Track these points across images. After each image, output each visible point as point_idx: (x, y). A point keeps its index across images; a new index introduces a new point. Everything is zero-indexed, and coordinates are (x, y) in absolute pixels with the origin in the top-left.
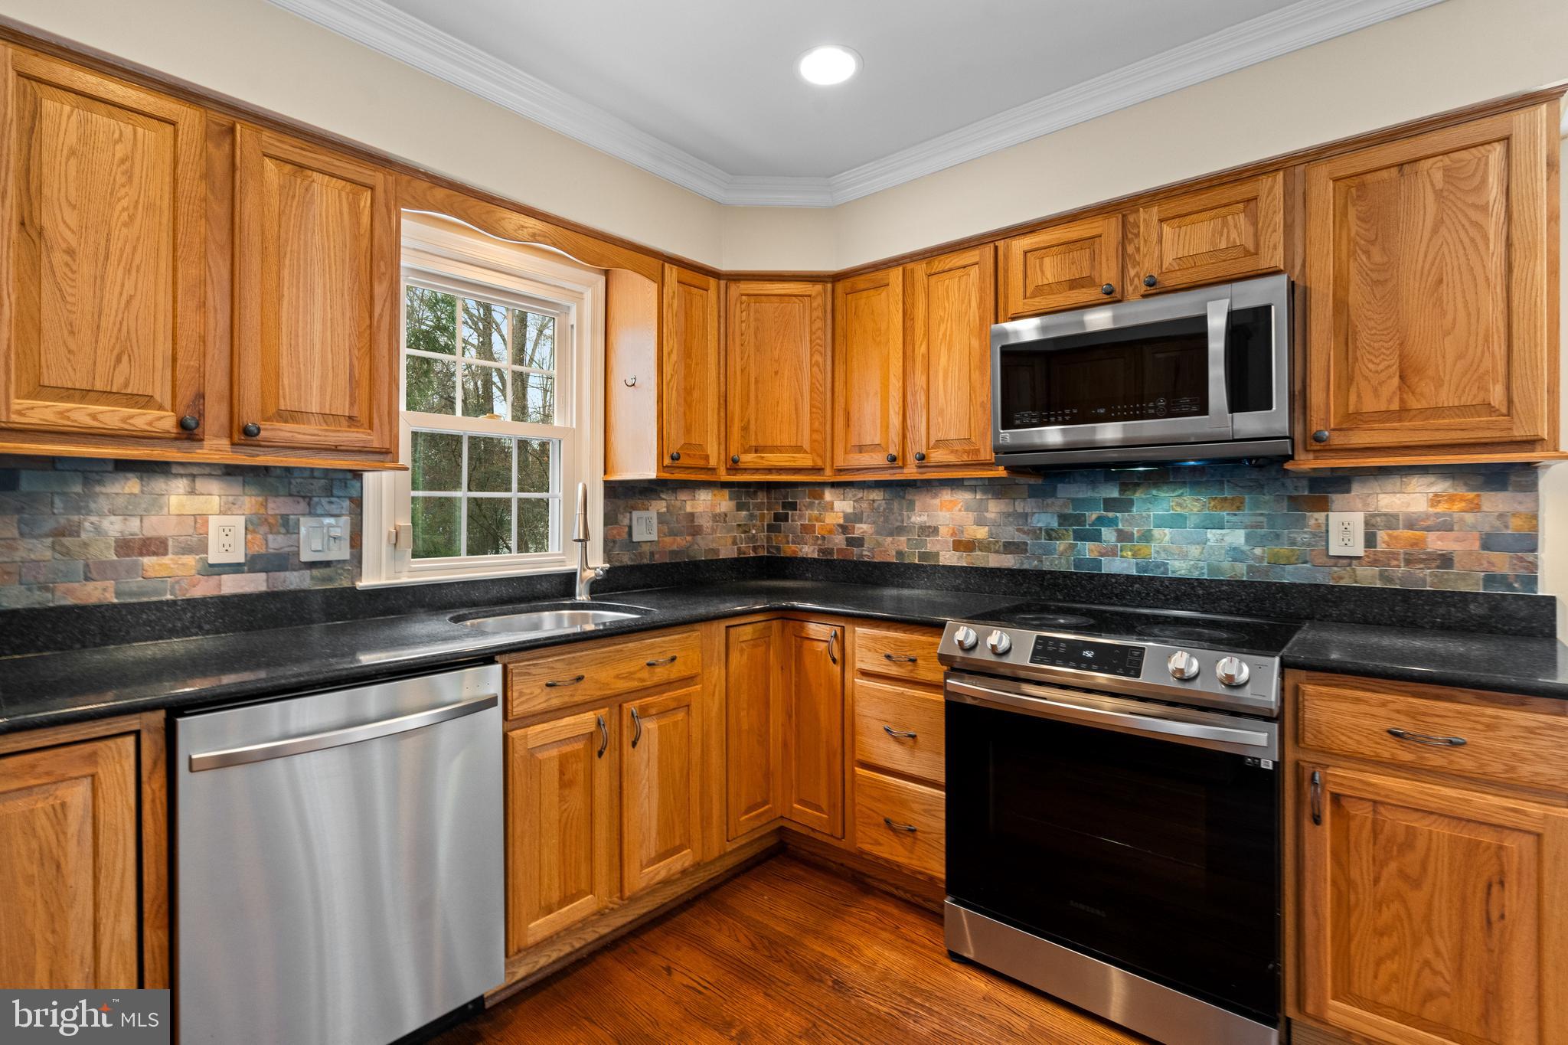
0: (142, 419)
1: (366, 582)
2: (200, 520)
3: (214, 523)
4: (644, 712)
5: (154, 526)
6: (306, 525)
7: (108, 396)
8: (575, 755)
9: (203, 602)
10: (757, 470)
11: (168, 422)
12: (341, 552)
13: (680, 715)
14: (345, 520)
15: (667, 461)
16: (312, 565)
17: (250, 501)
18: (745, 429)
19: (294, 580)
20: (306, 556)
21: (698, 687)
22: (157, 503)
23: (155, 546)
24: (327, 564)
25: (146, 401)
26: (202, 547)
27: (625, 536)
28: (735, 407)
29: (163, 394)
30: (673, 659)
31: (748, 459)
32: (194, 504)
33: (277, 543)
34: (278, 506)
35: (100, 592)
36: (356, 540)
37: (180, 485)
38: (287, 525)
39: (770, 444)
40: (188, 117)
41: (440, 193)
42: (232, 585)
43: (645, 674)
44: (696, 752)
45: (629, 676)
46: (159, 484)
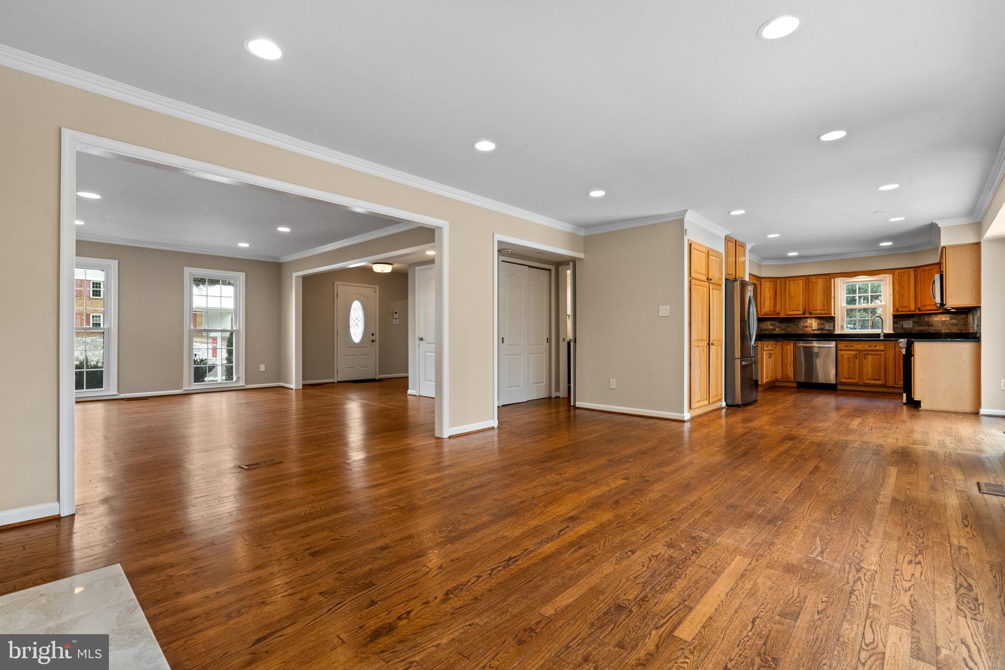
0: (799, 313)
1: (836, 332)
2: (812, 323)
3: (813, 324)
4: (868, 354)
5: (806, 324)
6: (826, 324)
7: (796, 311)
8: (851, 357)
9: (812, 334)
10: (925, 311)
11: (802, 312)
12: (832, 328)
13: (878, 356)
14: (832, 324)
15: (896, 310)
16: (827, 330)
17: (818, 321)
18: (921, 301)
19: (824, 332)
20: (826, 329)
21: (884, 352)
22: (807, 322)
23: (807, 327)
24: (830, 330)
25: (800, 310)
26: (811, 327)
27: (901, 326)
28: (919, 296)
29: (801, 309)
30: (876, 346)
31: (922, 308)
32: (811, 322)
33: (822, 327)
34: (822, 322)
35: (801, 332)
36: (834, 326)
37: (809, 319)
38: (823, 324)
39: (927, 304)
40: (804, 278)
41: (838, 275)
42: (816, 332)
43: (868, 348)
44: (883, 364)
45: (864, 347)
46: (807, 319)
